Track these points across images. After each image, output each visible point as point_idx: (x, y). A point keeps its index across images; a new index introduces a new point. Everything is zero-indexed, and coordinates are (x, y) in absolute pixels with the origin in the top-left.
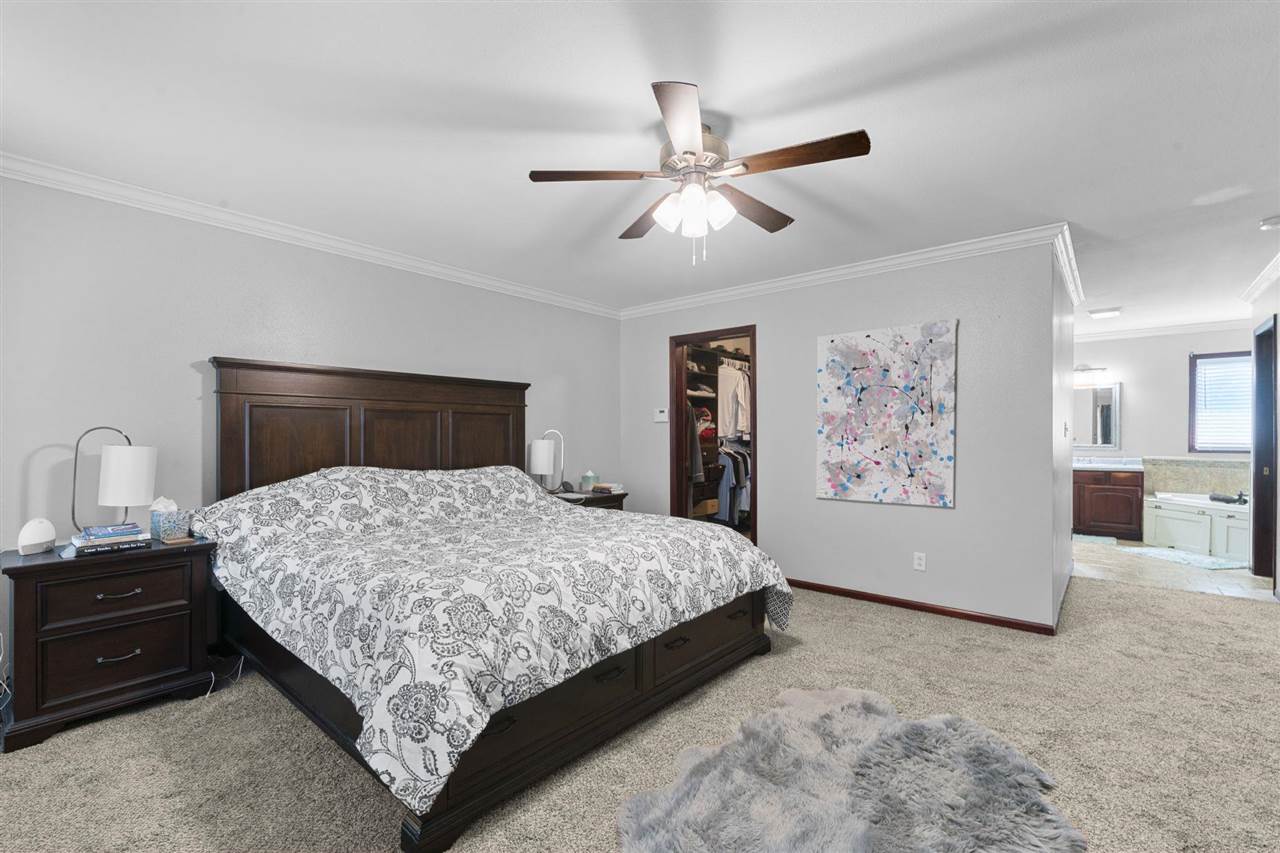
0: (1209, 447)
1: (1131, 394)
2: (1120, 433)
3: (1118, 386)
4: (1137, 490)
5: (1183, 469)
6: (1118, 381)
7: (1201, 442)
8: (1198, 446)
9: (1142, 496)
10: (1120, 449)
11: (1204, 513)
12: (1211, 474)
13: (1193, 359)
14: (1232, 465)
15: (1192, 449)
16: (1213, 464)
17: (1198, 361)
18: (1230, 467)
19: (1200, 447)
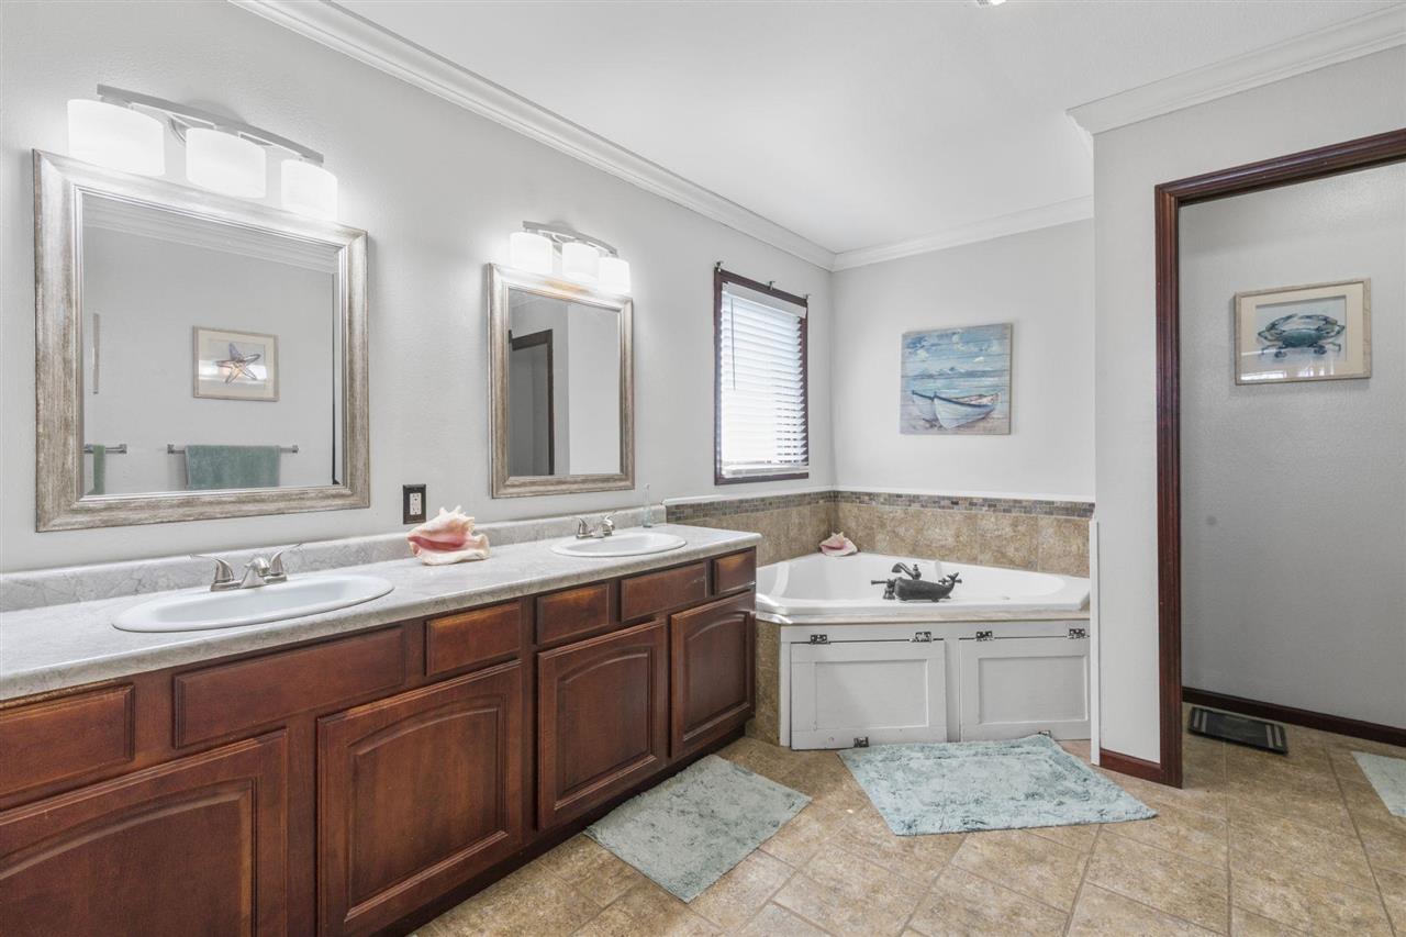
2: (633, 439)
3: (629, 308)
8: (725, 470)
10: (633, 484)
11: (927, 637)
13: (721, 276)
15: (719, 477)
19: (728, 472)
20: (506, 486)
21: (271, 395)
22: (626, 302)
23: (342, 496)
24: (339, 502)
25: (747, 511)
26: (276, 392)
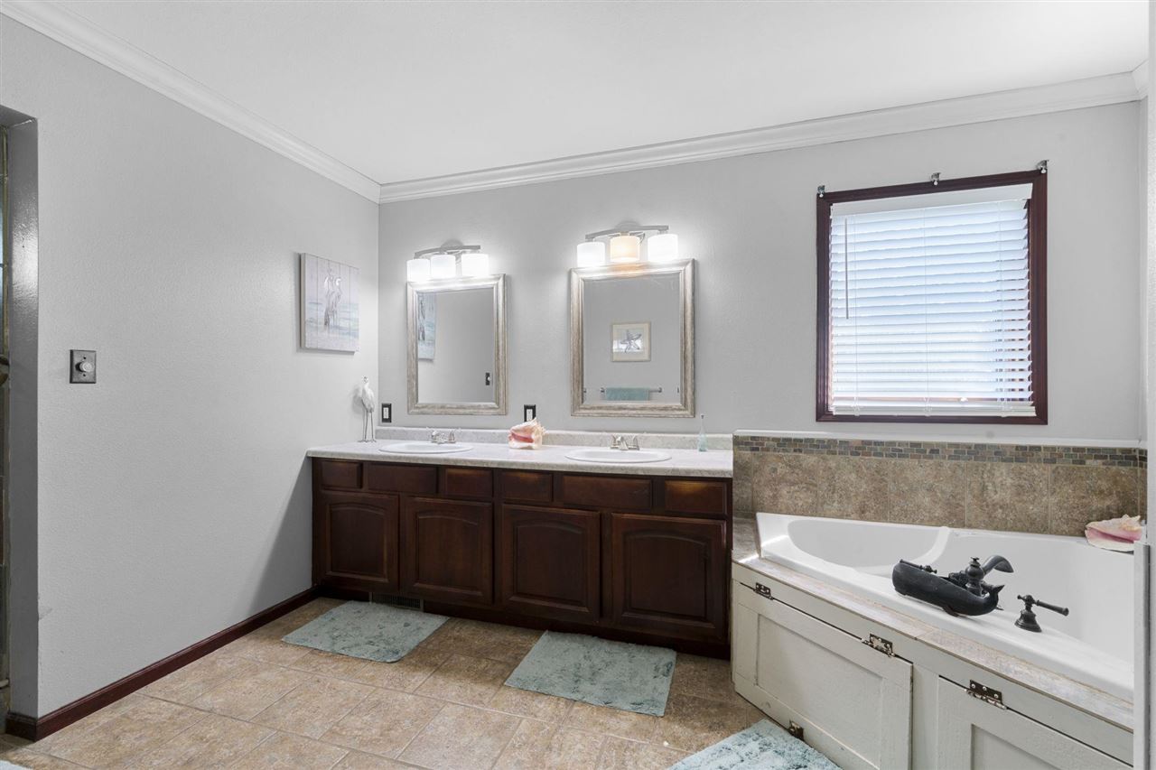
0: (856, 406)
1: (712, 284)
2: (694, 377)
3: (689, 268)
4: (719, 528)
5: (810, 460)
6: (690, 257)
7: (843, 395)
8: (835, 406)
9: (730, 546)
10: (694, 414)
11: (886, 648)
12: (858, 470)
13: (826, 201)
14: (895, 450)
15: (823, 414)
16: (863, 448)
17: (835, 207)
18: (892, 456)
19: (838, 408)
20: (580, 409)
21: (646, 357)
22: (686, 264)
23: (494, 408)
24: (492, 411)
25: (881, 455)
26: (650, 356)
